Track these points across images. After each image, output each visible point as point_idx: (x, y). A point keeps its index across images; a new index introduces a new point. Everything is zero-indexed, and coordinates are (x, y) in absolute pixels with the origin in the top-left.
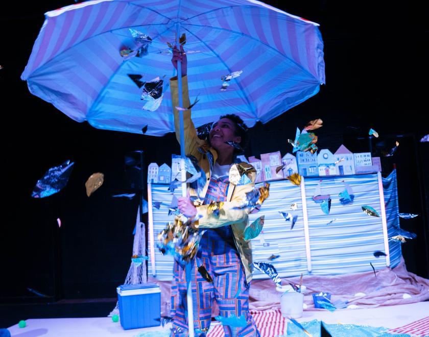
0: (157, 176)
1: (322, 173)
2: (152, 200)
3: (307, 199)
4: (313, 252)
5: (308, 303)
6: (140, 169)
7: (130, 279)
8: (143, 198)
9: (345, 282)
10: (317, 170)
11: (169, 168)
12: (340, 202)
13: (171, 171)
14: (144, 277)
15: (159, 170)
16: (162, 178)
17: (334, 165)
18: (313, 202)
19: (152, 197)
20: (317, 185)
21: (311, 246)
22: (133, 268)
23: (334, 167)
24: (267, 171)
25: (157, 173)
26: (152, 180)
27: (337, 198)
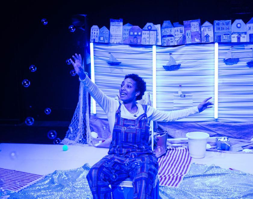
0: (98, 37)
1: (234, 40)
2: (94, 56)
3: (219, 61)
4: (220, 103)
5: (212, 144)
6: (84, 30)
7: (77, 115)
8: (87, 51)
9: (245, 129)
10: (230, 37)
11: (108, 30)
12: (247, 64)
13: (110, 32)
14: (87, 114)
15: (100, 31)
16: (102, 39)
17: (246, 33)
18: (225, 63)
19: (94, 53)
20: (229, 49)
21: (219, 99)
22: (79, 107)
23: (246, 36)
24: (188, 35)
25: (98, 34)
26: (94, 39)
27: (245, 62)
